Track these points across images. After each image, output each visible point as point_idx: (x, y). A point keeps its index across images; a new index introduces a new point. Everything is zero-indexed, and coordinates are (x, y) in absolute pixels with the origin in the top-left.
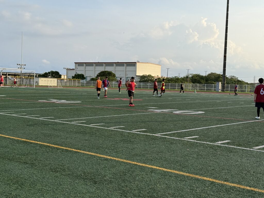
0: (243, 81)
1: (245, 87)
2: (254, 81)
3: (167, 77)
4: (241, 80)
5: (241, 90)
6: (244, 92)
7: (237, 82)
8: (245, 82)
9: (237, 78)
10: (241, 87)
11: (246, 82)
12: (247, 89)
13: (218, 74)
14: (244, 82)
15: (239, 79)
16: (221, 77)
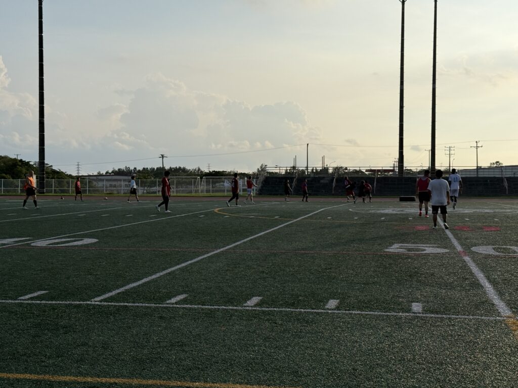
0: (62, 172)
1: (68, 183)
2: (77, 172)
4: (58, 170)
5: (60, 190)
6: (66, 193)
7: (51, 175)
8: (66, 174)
9: (51, 166)
10: (60, 184)
11: (69, 173)
12: (72, 187)
13: (11, 159)
14: (64, 173)
15: (55, 168)
16: (18, 165)
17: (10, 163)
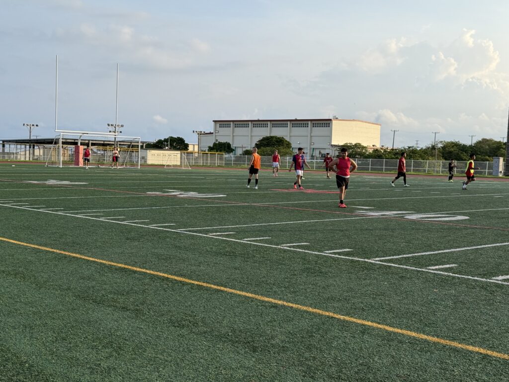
3: (392, 148)
13: (496, 142)
16: (502, 148)
17: (494, 145)
